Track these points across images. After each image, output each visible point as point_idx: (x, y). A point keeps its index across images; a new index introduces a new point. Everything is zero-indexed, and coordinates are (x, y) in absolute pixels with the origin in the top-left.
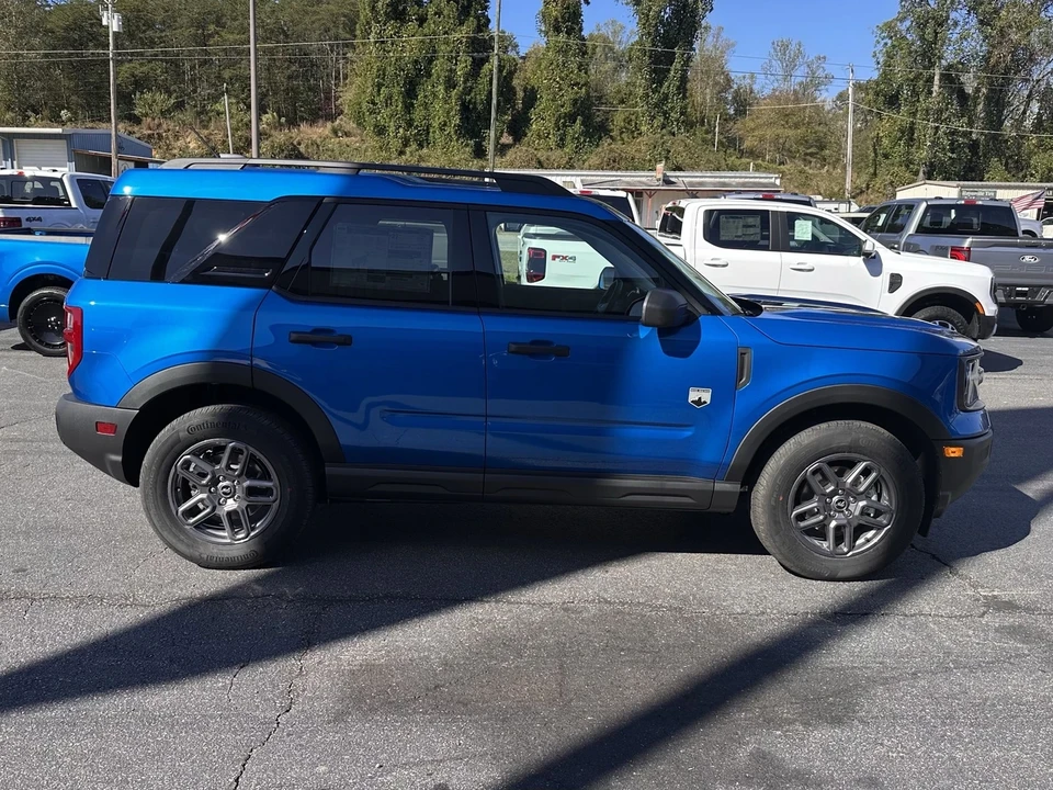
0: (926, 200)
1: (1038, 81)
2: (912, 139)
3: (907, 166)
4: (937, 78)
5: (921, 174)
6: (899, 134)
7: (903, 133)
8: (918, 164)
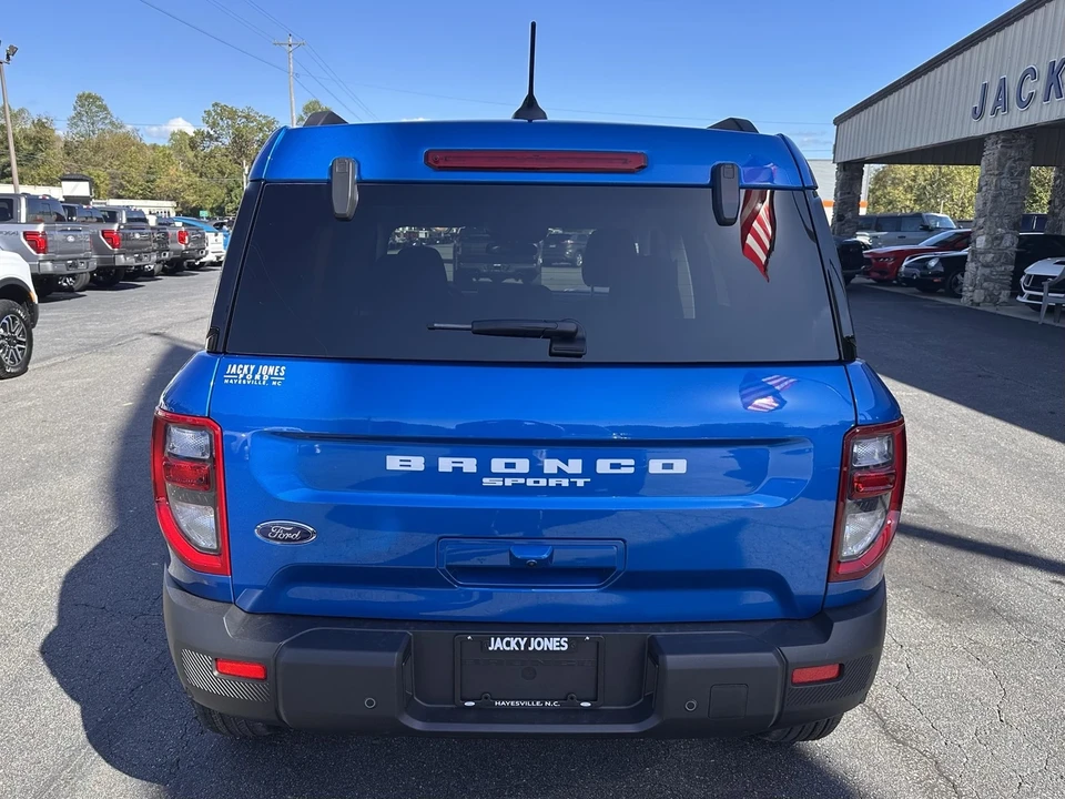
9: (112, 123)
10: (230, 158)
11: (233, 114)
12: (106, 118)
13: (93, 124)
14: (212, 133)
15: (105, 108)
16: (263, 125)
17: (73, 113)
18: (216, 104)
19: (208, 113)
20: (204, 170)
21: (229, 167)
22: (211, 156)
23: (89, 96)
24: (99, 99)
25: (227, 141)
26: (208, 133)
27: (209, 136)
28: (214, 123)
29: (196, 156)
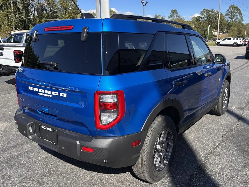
0: (26, 33)
1: (35, 6)
2: (9, 19)
3: (9, 26)
4: (12, 3)
5: (14, 28)
6: (5, 18)
7: (6, 17)
8: (12, 25)
9: (178, 16)
10: (206, 23)
11: (208, 11)
12: (177, 15)
13: (174, 17)
14: (202, 17)
15: (177, 13)
16: (216, 13)
17: (170, 15)
18: (204, 9)
19: (202, 11)
20: (199, 26)
21: (205, 25)
22: (201, 23)
23: (174, 10)
24: (176, 11)
25: (206, 18)
26: (201, 17)
27: (201, 18)
28: (203, 14)
29: (197, 23)
